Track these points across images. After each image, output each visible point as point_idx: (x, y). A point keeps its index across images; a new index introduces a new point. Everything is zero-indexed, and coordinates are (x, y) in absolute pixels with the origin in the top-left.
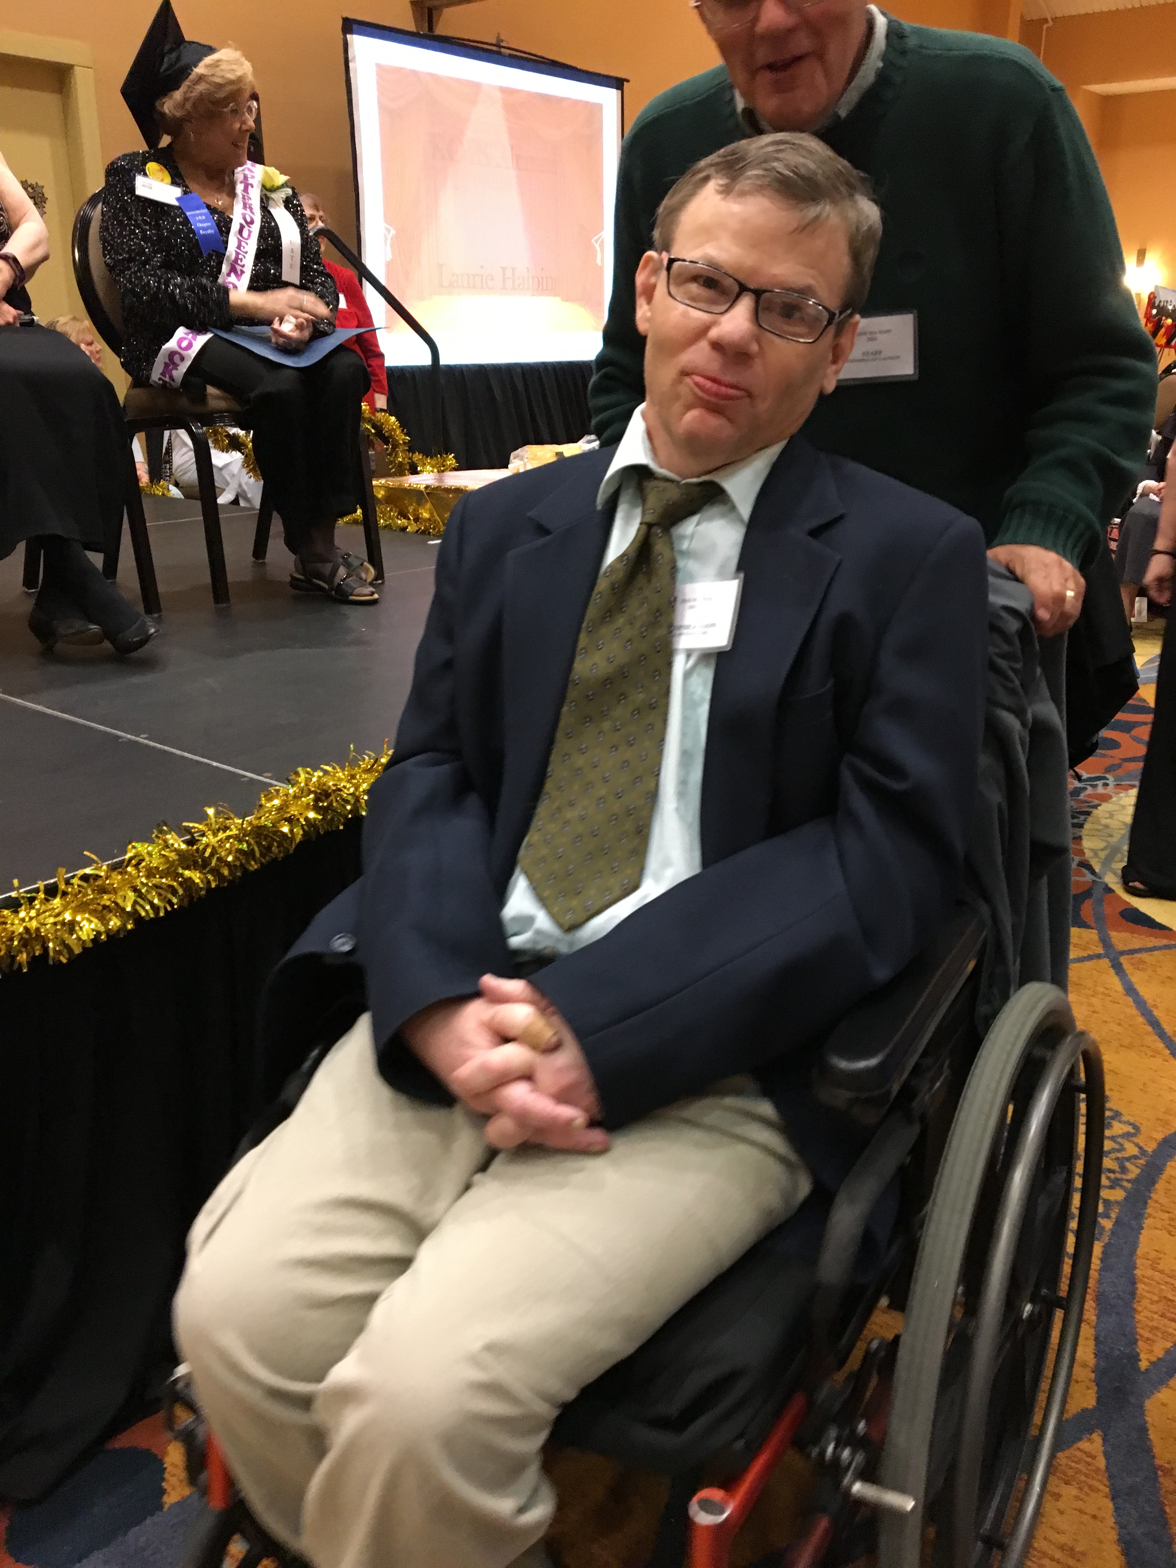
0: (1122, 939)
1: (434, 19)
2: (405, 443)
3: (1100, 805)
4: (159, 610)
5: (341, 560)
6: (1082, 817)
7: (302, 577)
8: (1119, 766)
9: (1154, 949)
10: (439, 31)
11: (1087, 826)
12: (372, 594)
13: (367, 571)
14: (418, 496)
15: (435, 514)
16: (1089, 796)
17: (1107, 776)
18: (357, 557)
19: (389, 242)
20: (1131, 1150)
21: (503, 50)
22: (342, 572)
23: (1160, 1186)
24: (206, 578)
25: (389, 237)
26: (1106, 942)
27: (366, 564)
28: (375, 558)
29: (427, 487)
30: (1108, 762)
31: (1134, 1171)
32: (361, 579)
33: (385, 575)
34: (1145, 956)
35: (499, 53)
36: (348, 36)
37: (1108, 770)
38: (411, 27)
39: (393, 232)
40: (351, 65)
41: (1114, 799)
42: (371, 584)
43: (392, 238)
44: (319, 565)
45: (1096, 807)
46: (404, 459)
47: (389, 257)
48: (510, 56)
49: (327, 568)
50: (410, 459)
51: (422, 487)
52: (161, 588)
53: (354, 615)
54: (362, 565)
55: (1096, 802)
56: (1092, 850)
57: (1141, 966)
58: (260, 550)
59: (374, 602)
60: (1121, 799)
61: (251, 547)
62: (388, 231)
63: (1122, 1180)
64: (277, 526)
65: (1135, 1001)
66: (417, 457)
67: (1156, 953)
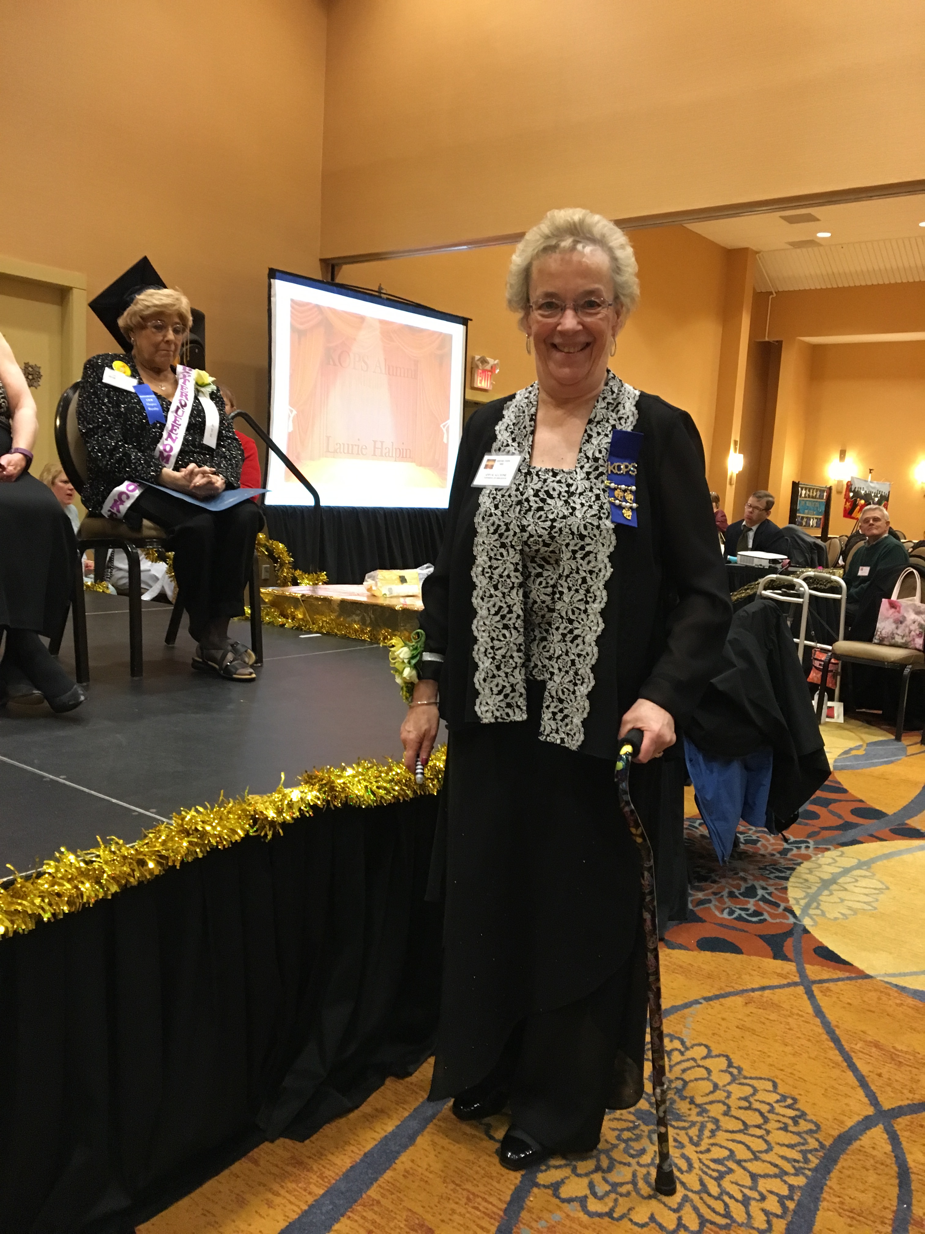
0: (814, 971)
1: (336, 272)
2: (289, 563)
3: (802, 863)
4: (88, 680)
5: (230, 648)
6: (788, 872)
7: (201, 660)
8: (818, 833)
9: (838, 980)
10: (338, 280)
11: (791, 879)
12: (251, 674)
13: (250, 655)
14: (295, 601)
15: (307, 615)
16: (794, 855)
17: (809, 840)
18: (243, 646)
19: (291, 419)
20: (813, 1144)
21: (383, 295)
22: (230, 656)
23: (834, 1174)
24: (127, 657)
25: (292, 416)
26: (801, 972)
27: (250, 651)
28: (257, 647)
29: (303, 596)
30: (810, 829)
31: (814, 1161)
32: (245, 662)
33: (264, 660)
34: (831, 985)
35: (380, 297)
36: (272, 280)
37: (810, 836)
38: (318, 276)
39: (295, 412)
40: (272, 299)
41: (813, 859)
42: (252, 666)
43: (293, 418)
44: (213, 651)
45: (799, 864)
46: (287, 573)
47: (291, 429)
48: (388, 299)
49: (219, 654)
50: (293, 574)
51: (299, 596)
52: (91, 663)
53: (236, 690)
54: (246, 651)
55: (800, 861)
56: (795, 899)
57: (828, 994)
58: (171, 636)
59: (252, 680)
60: (818, 858)
61: (164, 635)
62: (291, 411)
63: (805, 1168)
64: (185, 619)
65: (822, 1023)
66: (298, 573)
67: (840, 983)
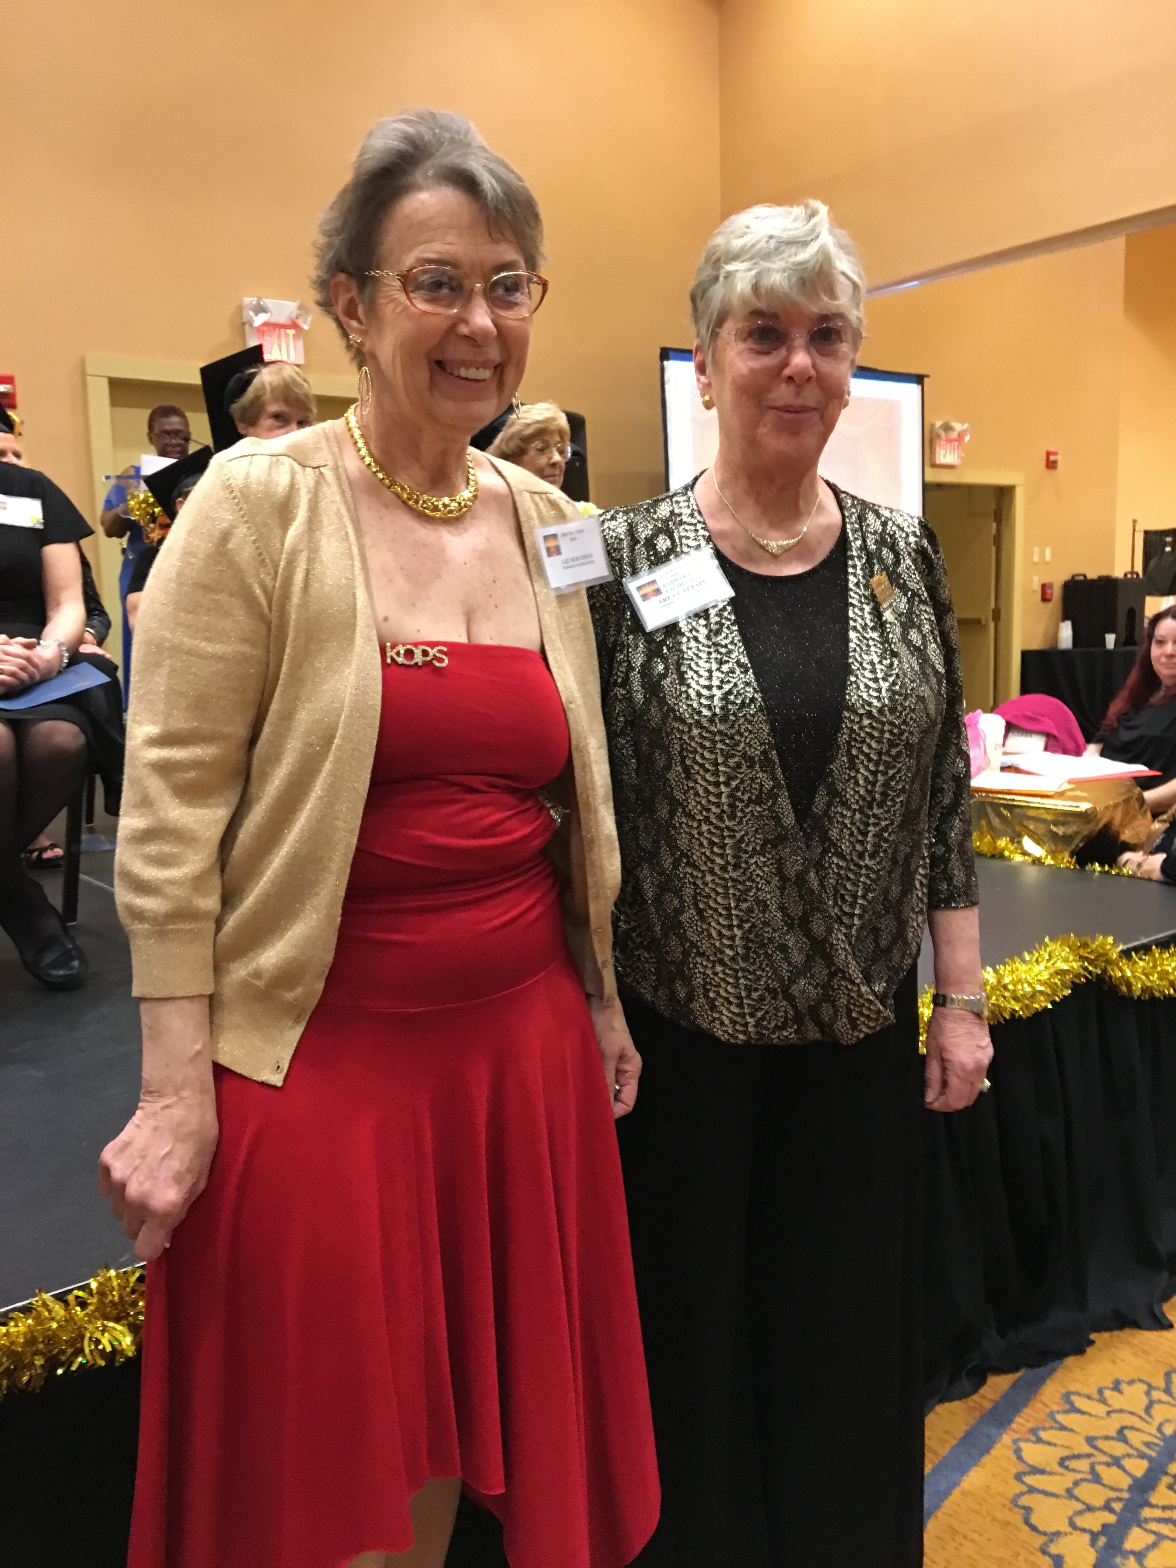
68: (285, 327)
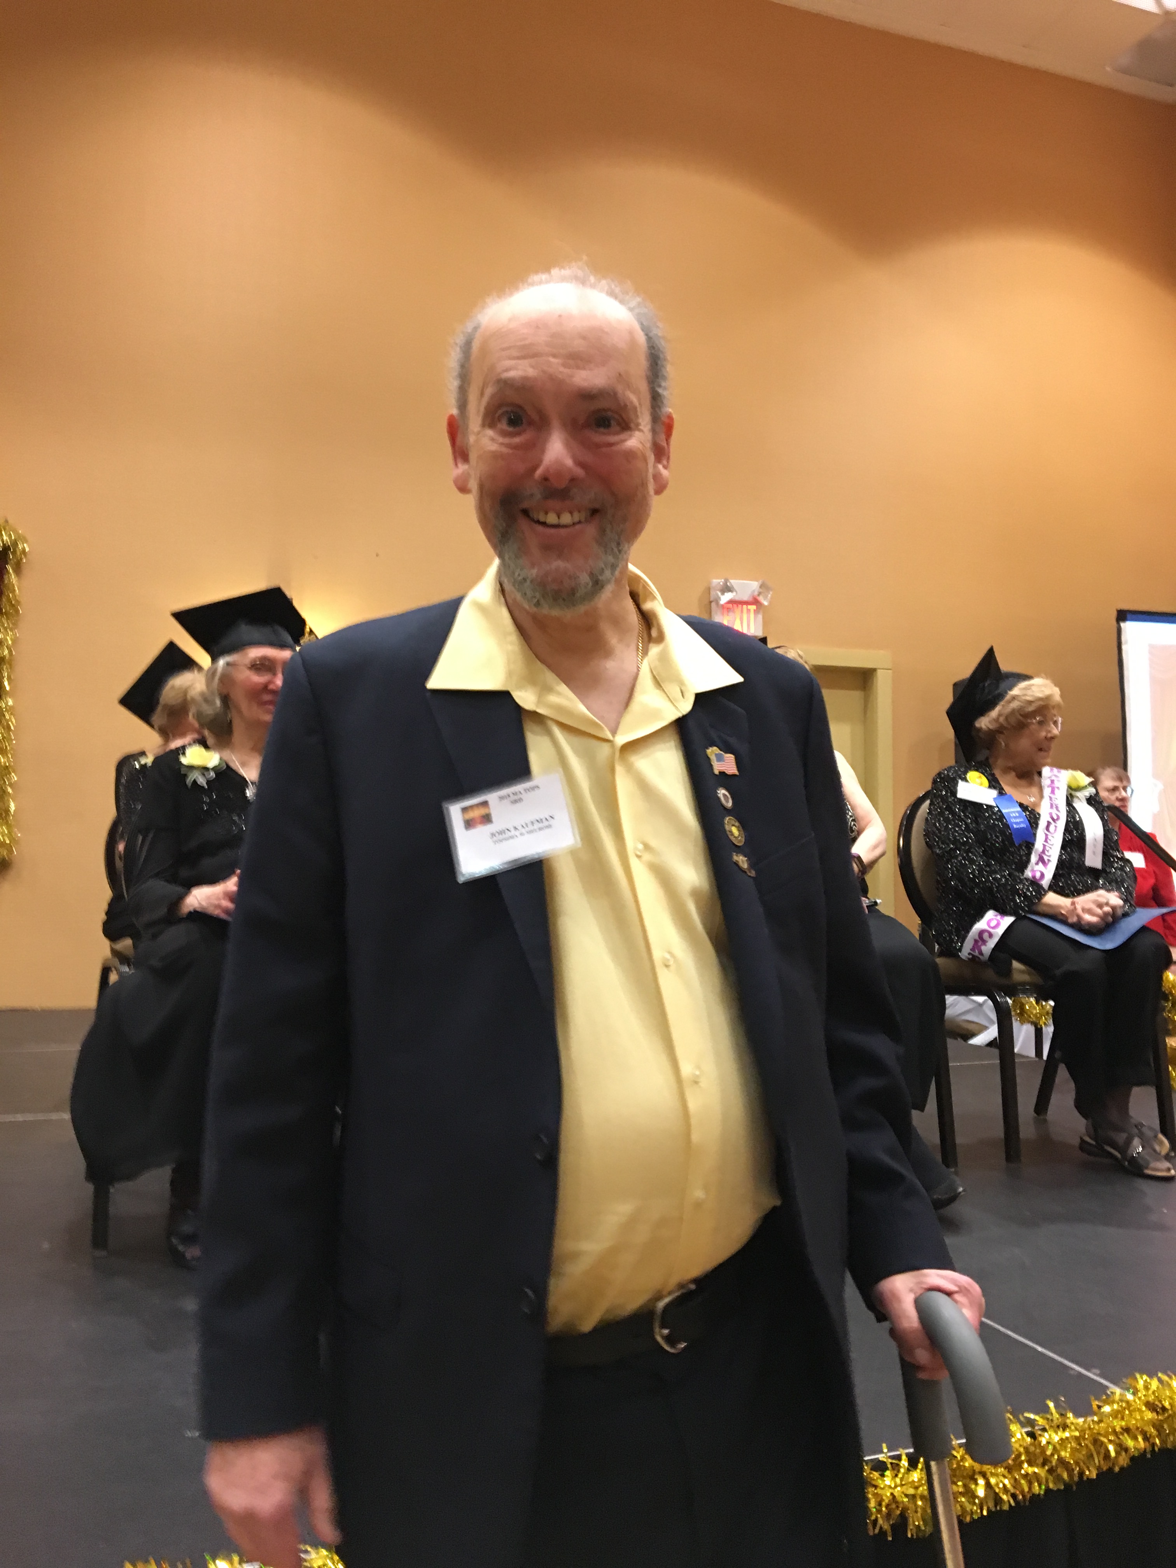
5: (1135, 1131)
7: (1093, 1142)
12: (1169, 1170)
13: (1161, 1142)
27: (1160, 1136)
32: (1156, 1151)
42: (1166, 1158)
49: (1120, 1138)
54: (1155, 1136)
59: (1171, 1179)
68: (747, 603)
